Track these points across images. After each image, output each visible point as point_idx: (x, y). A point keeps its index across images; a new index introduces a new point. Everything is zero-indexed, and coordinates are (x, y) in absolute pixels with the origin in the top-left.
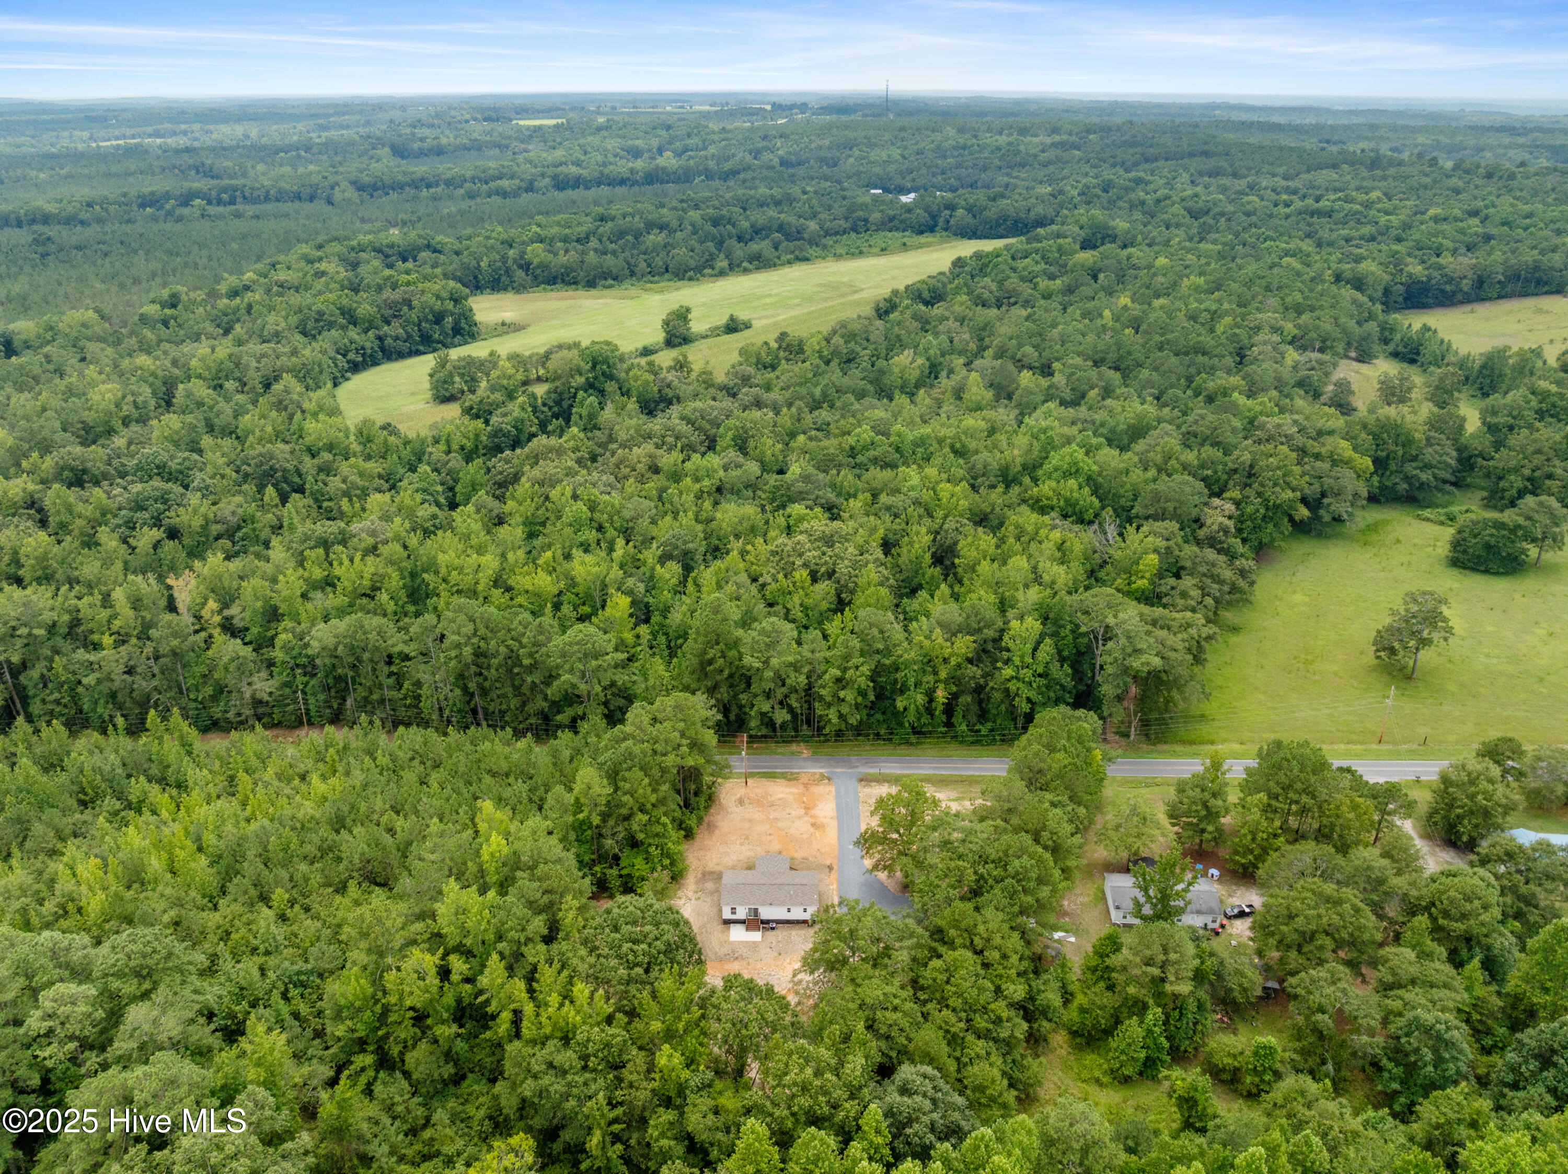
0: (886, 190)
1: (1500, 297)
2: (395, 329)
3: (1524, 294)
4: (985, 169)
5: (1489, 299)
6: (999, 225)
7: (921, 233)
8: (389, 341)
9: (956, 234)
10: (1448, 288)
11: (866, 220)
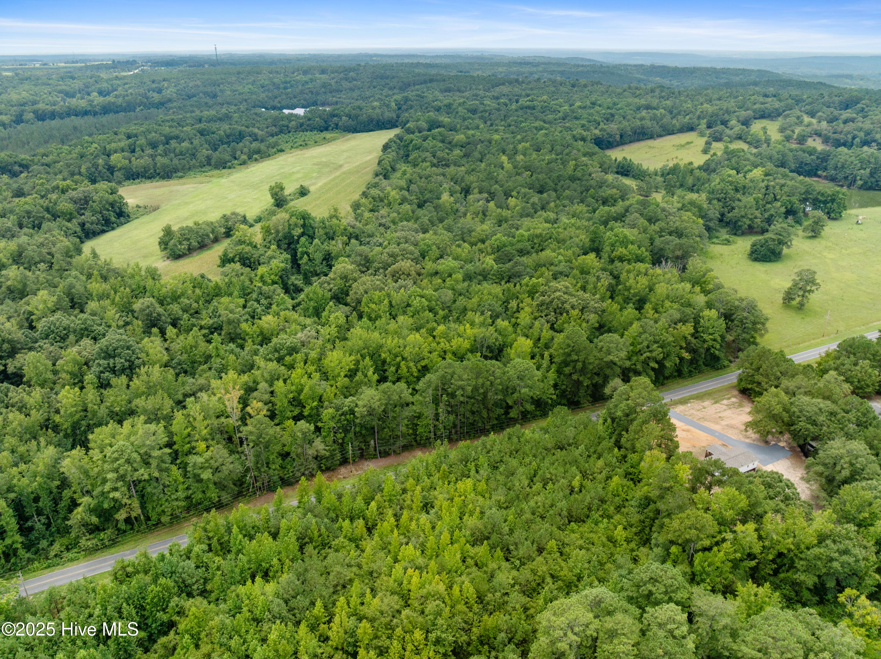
0: (267, 109)
1: (631, 142)
2: (88, 217)
3: (639, 140)
4: (318, 94)
5: (626, 144)
6: (369, 124)
7: (322, 131)
8: (87, 225)
9: (344, 131)
10: (611, 140)
11: (287, 126)
